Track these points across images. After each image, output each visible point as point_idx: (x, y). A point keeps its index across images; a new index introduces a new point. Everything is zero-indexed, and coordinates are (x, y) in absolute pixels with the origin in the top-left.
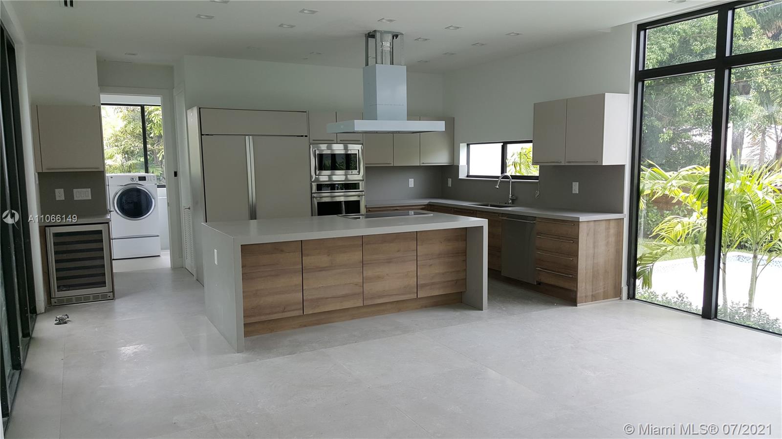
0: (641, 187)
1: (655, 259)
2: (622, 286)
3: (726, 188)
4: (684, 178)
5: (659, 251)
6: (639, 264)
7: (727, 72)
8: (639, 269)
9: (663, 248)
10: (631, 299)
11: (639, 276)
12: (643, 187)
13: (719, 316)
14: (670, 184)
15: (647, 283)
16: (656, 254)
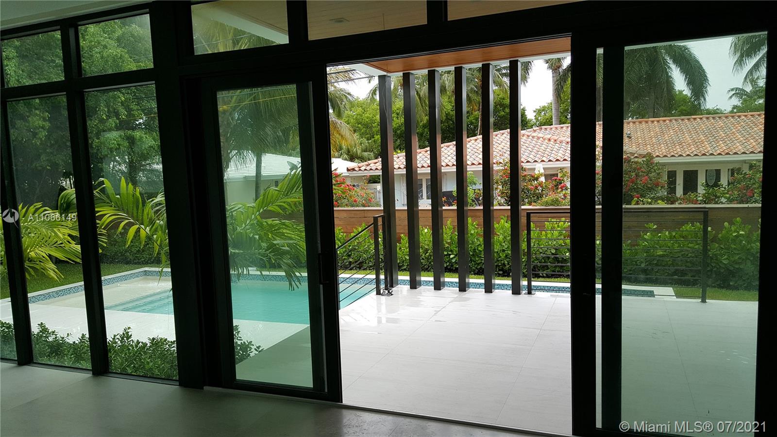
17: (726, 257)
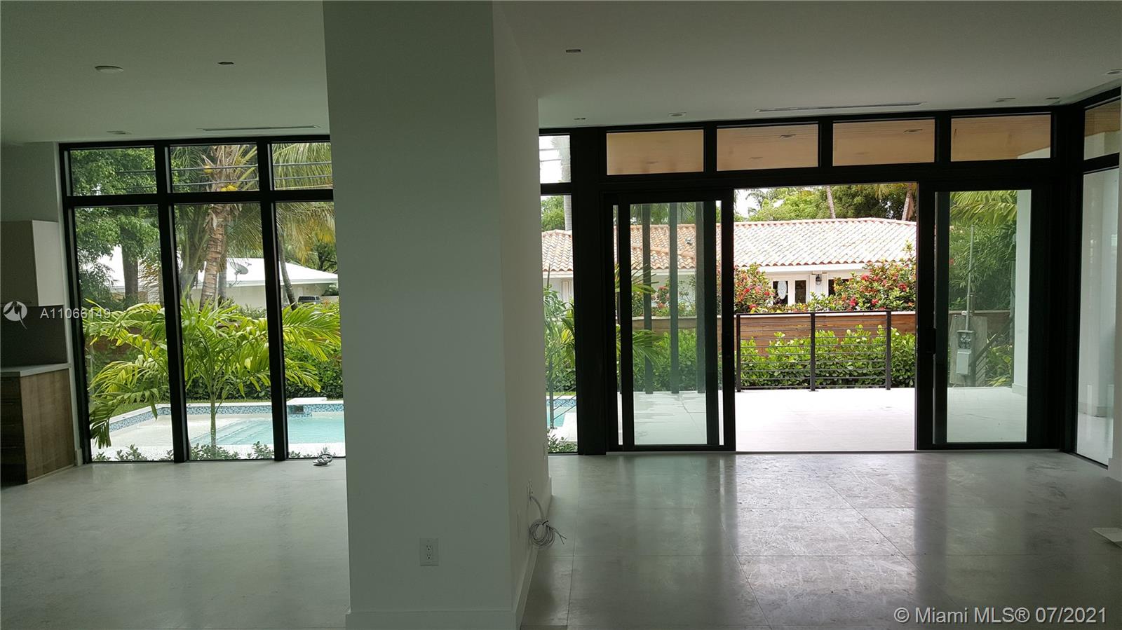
0: (85, 330)
1: (110, 412)
2: (76, 449)
3: (183, 326)
4: (132, 317)
5: (115, 401)
6: (92, 421)
7: (170, 208)
8: (93, 426)
9: (119, 397)
10: (87, 463)
11: (94, 434)
12: (88, 330)
13: (192, 456)
14: (119, 325)
15: (105, 440)
16: (113, 405)
17: (850, 363)
